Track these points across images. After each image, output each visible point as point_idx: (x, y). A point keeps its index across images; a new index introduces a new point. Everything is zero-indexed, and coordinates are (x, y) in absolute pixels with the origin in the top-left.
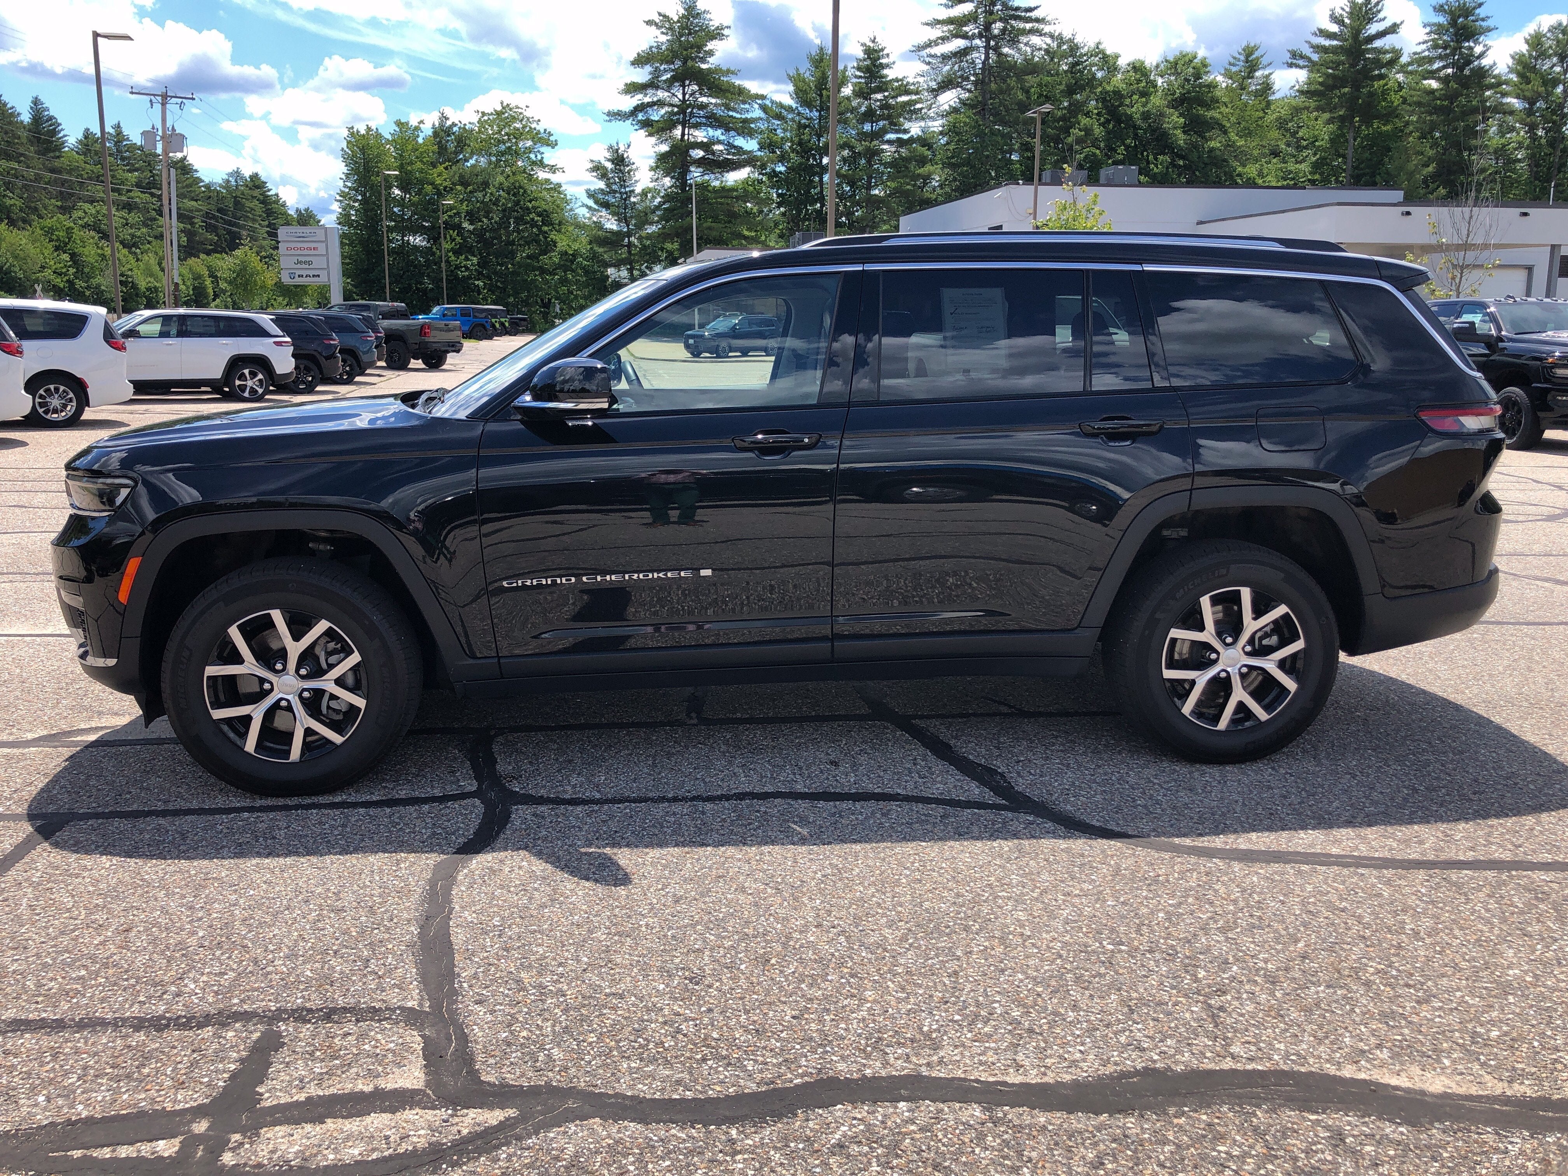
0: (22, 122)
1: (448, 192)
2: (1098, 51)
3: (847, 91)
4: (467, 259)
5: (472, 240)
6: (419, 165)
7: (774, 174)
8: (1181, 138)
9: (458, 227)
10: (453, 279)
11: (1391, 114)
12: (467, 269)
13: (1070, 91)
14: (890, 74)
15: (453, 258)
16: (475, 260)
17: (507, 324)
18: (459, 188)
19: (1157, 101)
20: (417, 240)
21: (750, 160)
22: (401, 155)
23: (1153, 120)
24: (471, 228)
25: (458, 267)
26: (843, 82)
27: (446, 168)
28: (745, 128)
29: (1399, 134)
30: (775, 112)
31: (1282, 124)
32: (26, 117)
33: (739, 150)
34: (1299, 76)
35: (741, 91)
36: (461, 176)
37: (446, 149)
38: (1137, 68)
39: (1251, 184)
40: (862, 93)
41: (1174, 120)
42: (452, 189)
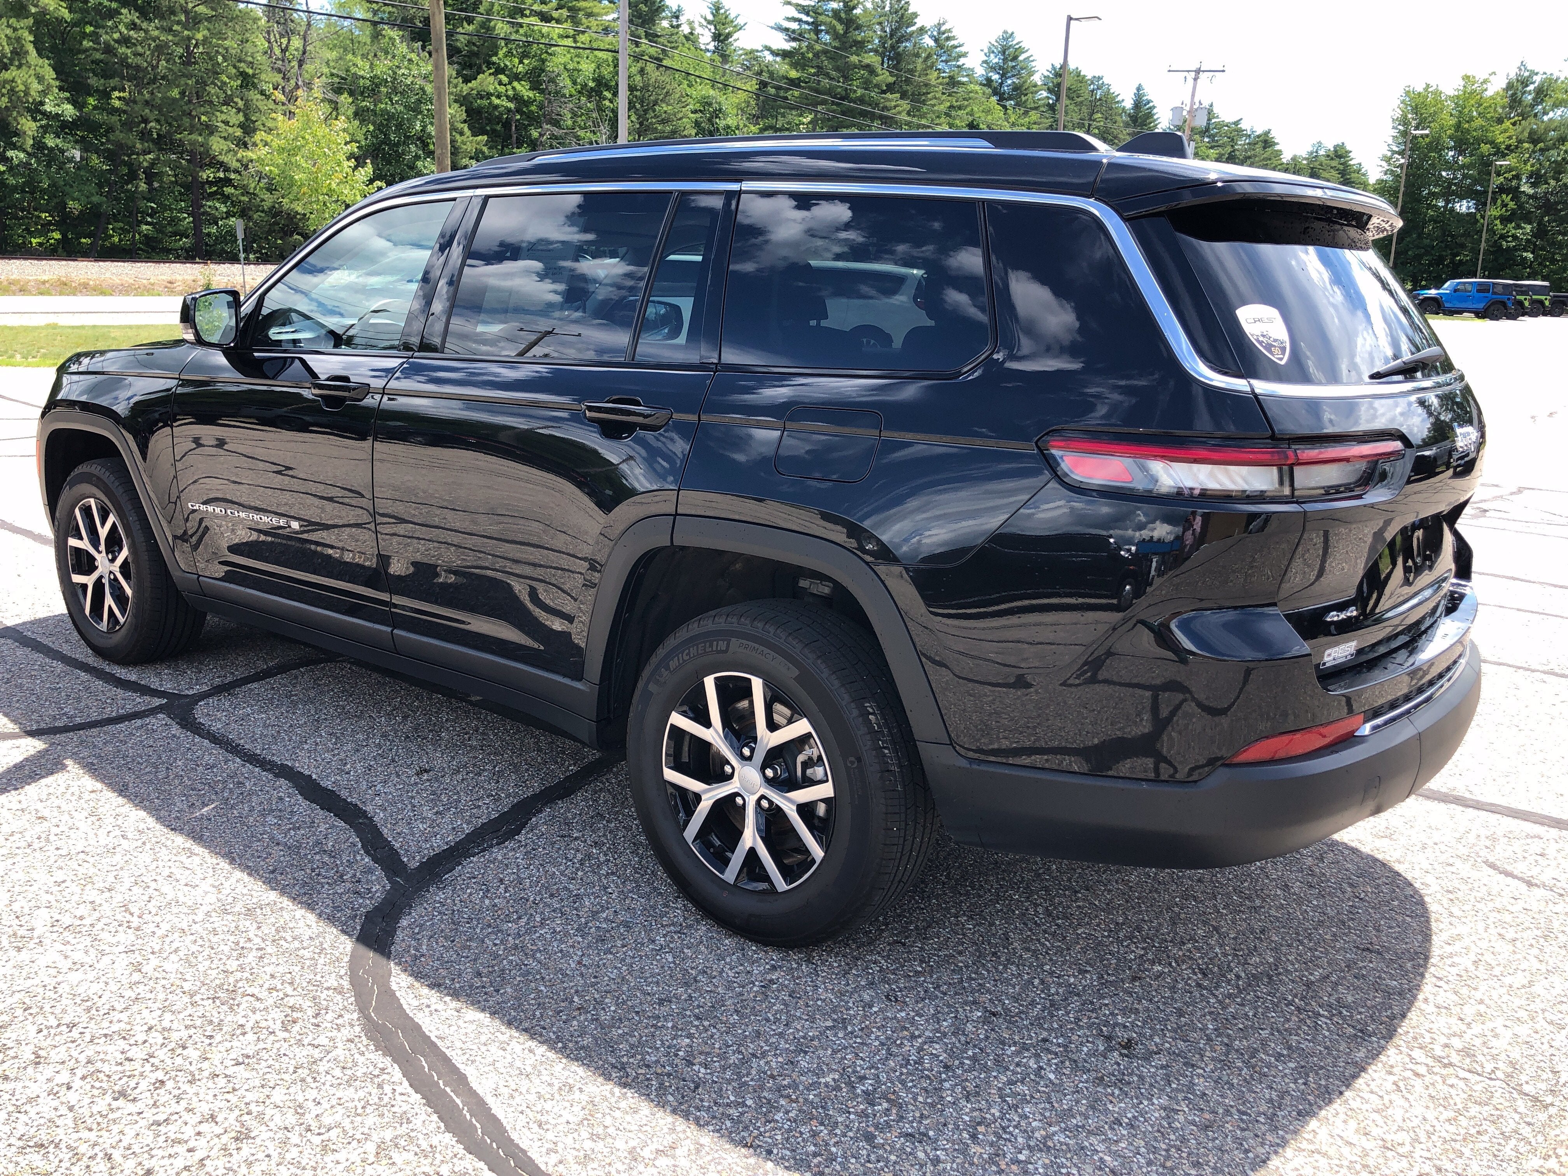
0: (1124, 108)
1: (1512, 151)
4: (1518, 227)
5: (1530, 206)
6: (1479, 122)
9: (1515, 193)
10: (1496, 250)
12: (1515, 237)
15: (1500, 227)
16: (1528, 228)
17: (1547, 303)
18: (1526, 145)
20: (1463, 207)
22: (1460, 112)
24: (1531, 191)
25: (1503, 237)
27: (1514, 124)
32: (1128, 104)
36: (1532, 133)
37: (1520, 102)
42: (1517, 147)
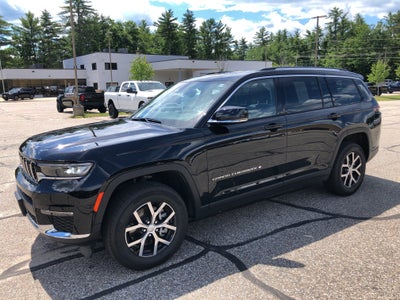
2: (109, 19)
3: (39, 24)
7: (18, 47)
8: (132, 42)
11: (177, 38)
13: (103, 28)
14: (52, 21)
19: (125, 32)
21: (10, 43)
23: (125, 37)
26: (37, 21)
28: (7, 33)
29: (179, 43)
30: (17, 29)
31: (154, 39)
33: (6, 40)
34: (156, 28)
35: (4, 22)
38: (119, 24)
39: (149, 54)
40: (44, 25)
41: (130, 37)
